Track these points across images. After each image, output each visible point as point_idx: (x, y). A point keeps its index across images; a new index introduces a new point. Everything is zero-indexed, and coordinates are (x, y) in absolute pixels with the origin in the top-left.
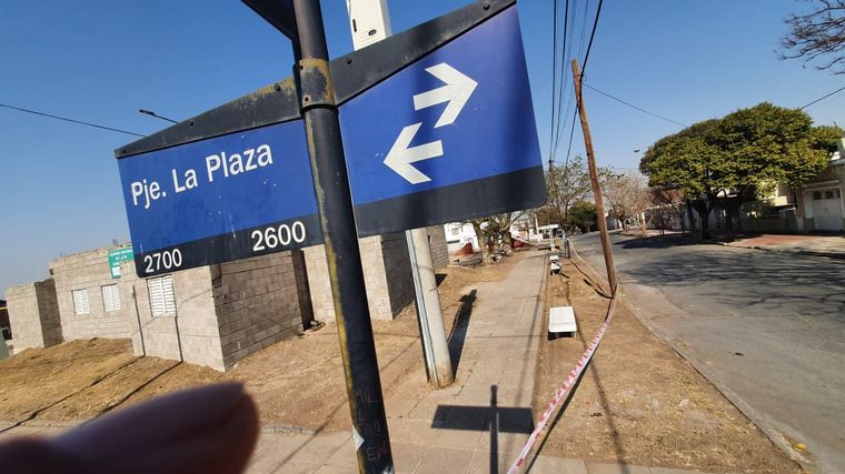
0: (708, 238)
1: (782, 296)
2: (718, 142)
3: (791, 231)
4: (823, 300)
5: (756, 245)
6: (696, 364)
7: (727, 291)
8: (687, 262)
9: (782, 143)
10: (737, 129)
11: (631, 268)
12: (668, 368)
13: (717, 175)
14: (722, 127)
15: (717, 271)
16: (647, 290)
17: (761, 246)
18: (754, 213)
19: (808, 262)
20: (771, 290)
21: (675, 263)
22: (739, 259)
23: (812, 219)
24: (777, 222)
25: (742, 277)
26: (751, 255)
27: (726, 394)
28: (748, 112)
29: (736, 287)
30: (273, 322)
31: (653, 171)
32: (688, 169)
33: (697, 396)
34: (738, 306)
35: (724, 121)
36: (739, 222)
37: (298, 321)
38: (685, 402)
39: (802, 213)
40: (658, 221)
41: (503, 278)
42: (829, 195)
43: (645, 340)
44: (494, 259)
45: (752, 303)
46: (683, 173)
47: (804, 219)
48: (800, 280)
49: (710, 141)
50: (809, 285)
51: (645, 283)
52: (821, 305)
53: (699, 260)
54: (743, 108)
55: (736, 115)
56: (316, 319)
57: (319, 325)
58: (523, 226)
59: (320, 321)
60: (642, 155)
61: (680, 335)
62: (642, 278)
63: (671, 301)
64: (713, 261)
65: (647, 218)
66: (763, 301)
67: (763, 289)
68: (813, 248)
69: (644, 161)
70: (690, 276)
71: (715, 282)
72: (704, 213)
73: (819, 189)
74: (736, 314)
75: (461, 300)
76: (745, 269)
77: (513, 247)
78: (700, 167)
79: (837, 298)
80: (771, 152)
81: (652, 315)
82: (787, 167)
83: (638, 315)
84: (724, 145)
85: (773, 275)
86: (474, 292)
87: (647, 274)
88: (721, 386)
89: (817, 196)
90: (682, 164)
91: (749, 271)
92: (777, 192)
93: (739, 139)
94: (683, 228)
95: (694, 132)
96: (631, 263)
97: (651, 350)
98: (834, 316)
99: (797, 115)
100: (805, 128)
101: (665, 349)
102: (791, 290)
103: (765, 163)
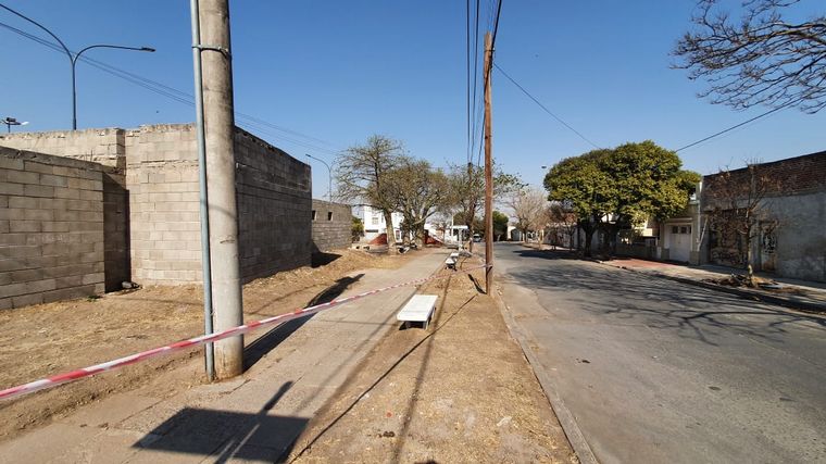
0: (588, 256)
1: (635, 308)
2: (609, 169)
3: (651, 258)
4: (667, 315)
5: (624, 265)
6: (539, 369)
7: (591, 299)
8: (568, 272)
9: (657, 179)
10: (624, 161)
11: (519, 272)
12: (507, 373)
13: (601, 199)
14: (613, 156)
15: (587, 281)
16: (524, 291)
17: (628, 267)
18: (627, 240)
19: (661, 282)
20: (628, 302)
21: (558, 272)
22: (608, 275)
23: (668, 250)
24: (642, 249)
25: (606, 289)
26: (618, 273)
27: (558, 410)
28: (634, 146)
29: (600, 297)
30: (42, 275)
31: (555, 187)
32: (581, 189)
33: (524, 410)
34: (597, 313)
35: (616, 151)
36: (614, 247)
37: (97, 279)
38: (507, 419)
39: (662, 245)
40: (553, 238)
41: (398, 268)
42: (684, 231)
43: (498, 338)
44: (402, 250)
45: (609, 312)
46: (578, 192)
47: (663, 249)
48: (652, 296)
49: (603, 167)
50: (659, 301)
51: (525, 285)
52: (665, 319)
53: (576, 272)
54: (631, 142)
55: (626, 146)
56: (133, 279)
57: (135, 287)
58: (441, 226)
59: (139, 283)
60: (547, 171)
61: (537, 337)
62: (524, 280)
63: (540, 304)
64: (588, 274)
65: (545, 233)
66: (618, 311)
67: (620, 300)
68: (666, 273)
69: (548, 178)
70: (565, 283)
71: (584, 291)
72: (589, 234)
73: (677, 224)
74: (594, 320)
75: (338, 281)
76: (612, 283)
77: (426, 243)
78: (591, 189)
79: (679, 314)
80: (646, 187)
81: (519, 314)
82: (655, 202)
83: (504, 312)
84: (612, 172)
85: (631, 290)
86: (361, 275)
87: (531, 278)
88: (555, 399)
89: (675, 230)
90: (578, 185)
91: (614, 284)
92: (646, 224)
93: (624, 170)
94: (572, 246)
95: (592, 157)
96: (520, 268)
97: (500, 348)
98: (673, 329)
99: (672, 156)
100: (676, 169)
101: (515, 349)
102: (645, 304)
103: (640, 197)
